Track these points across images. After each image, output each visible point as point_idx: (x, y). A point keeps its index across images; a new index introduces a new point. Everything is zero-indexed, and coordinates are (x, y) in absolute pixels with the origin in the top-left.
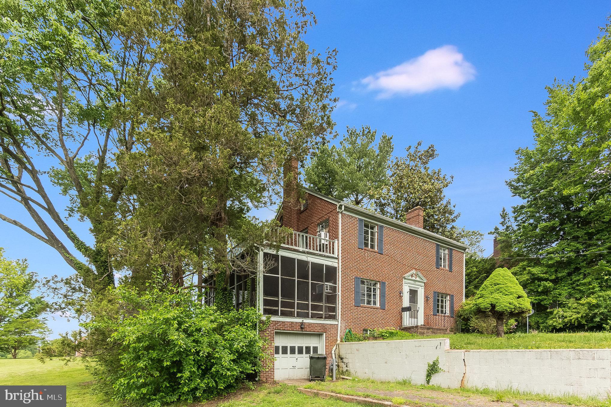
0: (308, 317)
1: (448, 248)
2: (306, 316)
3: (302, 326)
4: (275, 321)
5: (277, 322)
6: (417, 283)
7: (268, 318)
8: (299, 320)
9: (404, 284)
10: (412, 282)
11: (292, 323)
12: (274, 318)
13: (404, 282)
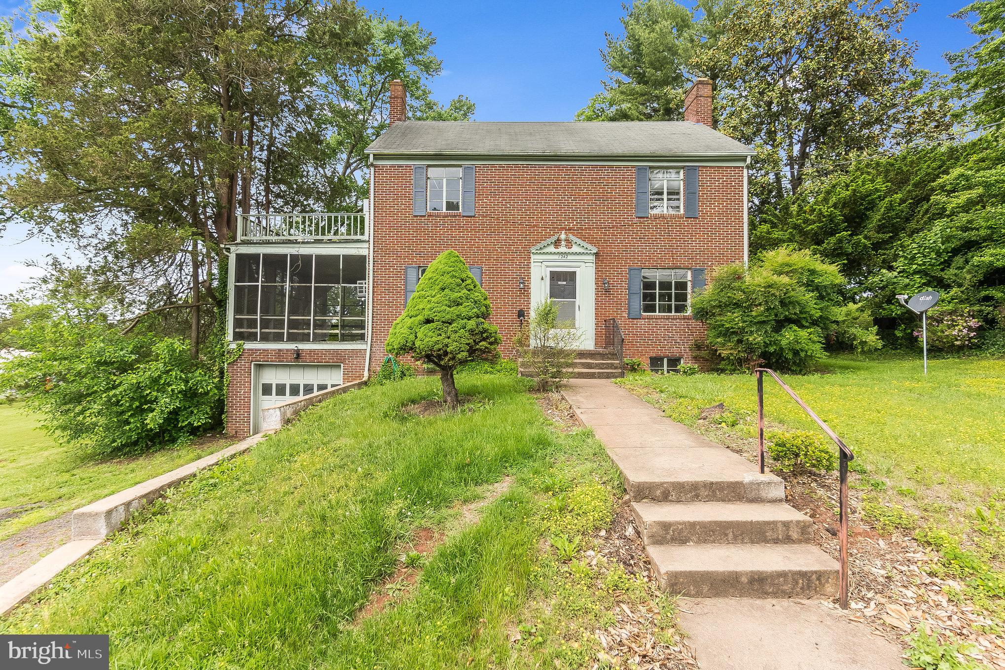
0: (309, 340)
1: (683, 167)
2: (305, 338)
3: (298, 354)
4: (252, 350)
5: (256, 350)
6: (570, 257)
7: (240, 346)
8: (292, 346)
9: (532, 265)
10: (556, 257)
11: (280, 350)
12: (248, 345)
13: (532, 261)
